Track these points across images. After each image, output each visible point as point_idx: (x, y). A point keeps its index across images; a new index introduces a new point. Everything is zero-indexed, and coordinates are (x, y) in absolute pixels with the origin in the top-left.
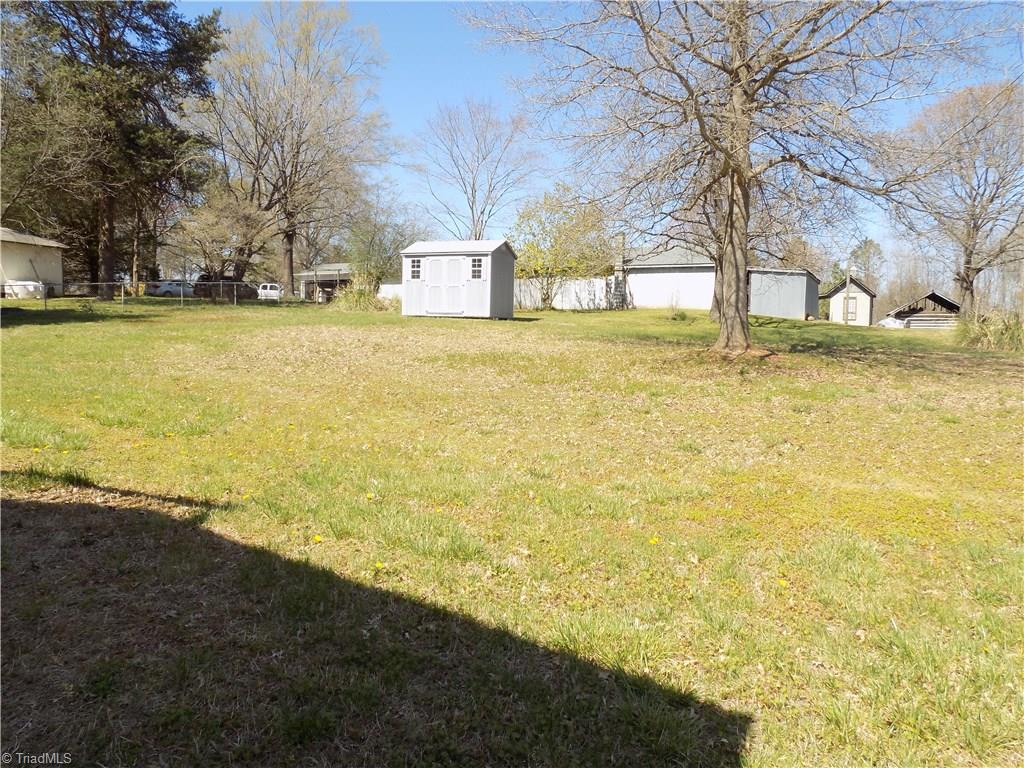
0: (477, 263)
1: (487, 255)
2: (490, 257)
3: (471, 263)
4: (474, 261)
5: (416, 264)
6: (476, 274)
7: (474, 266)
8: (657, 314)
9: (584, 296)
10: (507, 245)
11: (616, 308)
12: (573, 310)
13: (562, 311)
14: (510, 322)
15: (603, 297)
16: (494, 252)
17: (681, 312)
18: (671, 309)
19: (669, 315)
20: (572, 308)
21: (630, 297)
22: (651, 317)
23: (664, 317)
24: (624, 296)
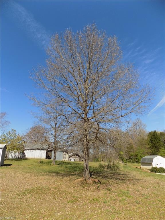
2: (2, 149)
8: (35, 161)
9: (13, 155)
10: (6, 146)
11: (22, 158)
12: (11, 159)
13: (9, 160)
14: (5, 167)
15: (18, 155)
16: (3, 148)
17: (42, 161)
18: (35, 159)
19: (38, 161)
20: (10, 158)
21: (25, 155)
22: (34, 162)
23: (38, 162)
24: (23, 155)
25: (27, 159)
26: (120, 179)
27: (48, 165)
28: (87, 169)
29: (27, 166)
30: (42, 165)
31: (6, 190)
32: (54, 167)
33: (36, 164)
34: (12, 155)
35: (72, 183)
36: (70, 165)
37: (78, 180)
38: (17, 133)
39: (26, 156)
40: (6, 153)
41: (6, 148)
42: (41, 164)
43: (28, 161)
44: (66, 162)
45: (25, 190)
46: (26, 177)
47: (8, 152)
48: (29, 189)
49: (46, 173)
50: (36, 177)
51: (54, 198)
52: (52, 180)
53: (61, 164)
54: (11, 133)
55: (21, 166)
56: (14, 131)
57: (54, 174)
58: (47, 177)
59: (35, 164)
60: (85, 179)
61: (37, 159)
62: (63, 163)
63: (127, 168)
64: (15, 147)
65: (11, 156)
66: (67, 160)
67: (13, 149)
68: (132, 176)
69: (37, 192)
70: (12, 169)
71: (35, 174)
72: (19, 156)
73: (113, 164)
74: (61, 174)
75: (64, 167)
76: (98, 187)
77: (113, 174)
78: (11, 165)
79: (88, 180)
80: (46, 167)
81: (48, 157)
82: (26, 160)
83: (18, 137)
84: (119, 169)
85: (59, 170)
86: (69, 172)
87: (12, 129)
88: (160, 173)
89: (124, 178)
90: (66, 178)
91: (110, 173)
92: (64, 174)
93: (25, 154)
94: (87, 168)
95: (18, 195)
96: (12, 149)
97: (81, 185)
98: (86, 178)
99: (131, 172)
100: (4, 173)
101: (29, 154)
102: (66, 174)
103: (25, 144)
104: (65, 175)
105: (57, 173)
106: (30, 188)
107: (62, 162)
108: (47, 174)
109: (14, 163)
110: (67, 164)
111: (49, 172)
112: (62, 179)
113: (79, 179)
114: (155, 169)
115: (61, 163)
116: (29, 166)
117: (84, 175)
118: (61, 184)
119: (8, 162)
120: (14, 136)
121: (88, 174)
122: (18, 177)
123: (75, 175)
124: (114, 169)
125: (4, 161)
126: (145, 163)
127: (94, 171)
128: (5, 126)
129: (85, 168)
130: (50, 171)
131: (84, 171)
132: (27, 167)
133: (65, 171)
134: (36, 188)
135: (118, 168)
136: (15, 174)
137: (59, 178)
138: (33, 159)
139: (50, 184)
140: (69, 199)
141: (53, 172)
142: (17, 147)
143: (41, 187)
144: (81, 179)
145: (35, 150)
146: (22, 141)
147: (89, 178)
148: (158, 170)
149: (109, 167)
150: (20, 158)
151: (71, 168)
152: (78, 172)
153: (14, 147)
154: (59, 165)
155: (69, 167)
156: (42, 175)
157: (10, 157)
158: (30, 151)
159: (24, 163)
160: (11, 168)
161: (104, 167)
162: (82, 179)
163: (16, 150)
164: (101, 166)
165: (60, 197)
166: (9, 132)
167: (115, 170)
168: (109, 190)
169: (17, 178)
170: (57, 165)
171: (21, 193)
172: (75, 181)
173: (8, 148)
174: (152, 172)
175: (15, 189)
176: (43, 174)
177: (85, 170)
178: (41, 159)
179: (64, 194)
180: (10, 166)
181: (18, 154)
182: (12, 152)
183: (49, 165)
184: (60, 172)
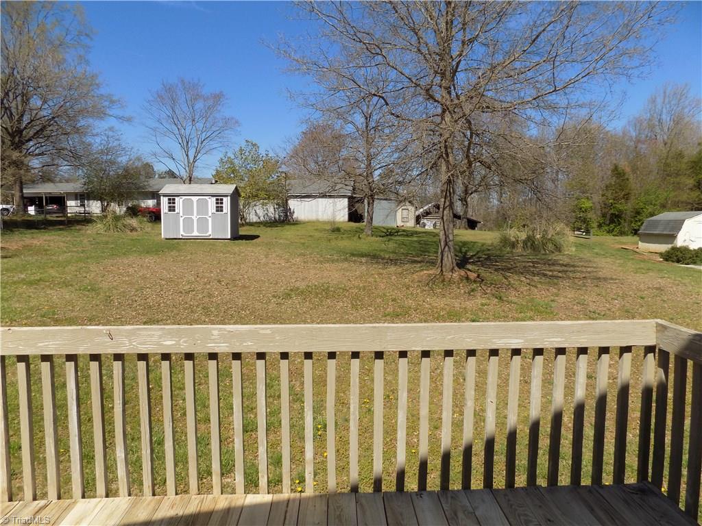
0: (219, 202)
1: (227, 196)
2: (229, 198)
3: (215, 202)
4: (217, 200)
5: (172, 201)
6: (219, 209)
7: (217, 203)
8: (319, 227)
9: (261, 212)
10: (236, 188)
11: (283, 221)
12: (256, 223)
13: (251, 224)
14: (244, 241)
15: (273, 212)
16: (232, 194)
17: (336, 226)
18: (318, 221)
19: (327, 228)
20: (255, 221)
21: (290, 213)
22: (316, 230)
23: (325, 230)
24: (286, 213)
25: (296, 223)
26: (545, 275)
27: (352, 238)
28: (449, 247)
29: (296, 241)
30: (336, 239)
31: (249, 287)
32: (368, 243)
33: (321, 235)
34: (257, 212)
35: (407, 280)
36: (415, 239)
37: (422, 273)
38: (262, 152)
39: (295, 216)
40: (242, 207)
41: (240, 196)
42: (334, 236)
43: (299, 228)
44: (404, 231)
45: (289, 288)
46: (294, 264)
47: (247, 205)
48: (298, 289)
49: (343, 257)
50: (318, 265)
51: (354, 307)
52: (356, 271)
53: (391, 235)
54: (247, 154)
55: (281, 241)
56: (254, 145)
57: (364, 260)
58: (346, 265)
59: (317, 234)
60: (442, 270)
61: (325, 223)
62: (397, 232)
63: (589, 247)
64: (263, 189)
65: (254, 216)
66: (411, 224)
67: (257, 196)
68: (589, 269)
69: (317, 294)
70: (259, 246)
71: (316, 259)
72: (277, 216)
73: (543, 237)
74: (383, 259)
75: (396, 243)
76: (473, 290)
77: (533, 262)
78: (257, 237)
79: (448, 275)
80: (346, 244)
81: (355, 216)
82: (294, 224)
83: (266, 162)
84: (560, 251)
85: (381, 251)
86: (407, 255)
87: (247, 141)
88: (695, 263)
89: (560, 274)
90: (392, 269)
91: (526, 260)
92: (391, 260)
93: (290, 209)
94: (446, 244)
95: (274, 296)
96: (255, 197)
97: (428, 284)
98: (444, 270)
99: (595, 260)
100: (243, 254)
101: (302, 209)
102: (397, 260)
103: (288, 182)
104: (394, 262)
105: (374, 257)
106: (302, 285)
107: (393, 229)
108: (346, 260)
109: (266, 234)
110: (407, 236)
111: (353, 255)
112: (381, 271)
113: (425, 272)
114: (679, 253)
115: (390, 233)
116: (302, 241)
117: (439, 261)
118: (378, 280)
119: (249, 230)
120: (255, 161)
121: (449, 259)
122: (273, 263)
123: (420, 262)
124: (545, 250)
125: (240, 229)
126: (653, 235)
127: (480, 254)
128: (226, 132)
129: (443, 244)
130: (355, 253)
131: (440, 251)
132: (296, 243)
133: (395, 253)
134: (315, 286)
135: (558, 248)
136: (266, 256)
137: (375, 269)
138: (314, 222)
139: (349, 280)
140: (390, 310)
141: (362, 255)
142: (266, 191)
143: (326, 286)
144: (431, 272)
145: (315, 197)
146: (279, 174)
147: (453, 269)
148: (688, 256)
149: (529, 244)
150: (279, 219)
151: (416, 245)
152: (431, 254)
153: (258, 190)
154: (383, 237)
155: (413, 242)
156: (333, 261)
157: (253, 218)
158: (299, 200)
159: (288, 233)
160: (257, 243)
161: (513, 245)
162: (434, 271)
163: (265, 199)
164: (505, 241)
165: (369, 306)
166: (241, 150)
167: (545, 254)
168: (500, 297)
169: (273, 266)
170: (378, 238)
171: (281, 294)
172: (415, 276)
173: (243, 194)
174: (667, 260)
175: (269, 287)
176: (336, 258)
177: (443, 248)
178: (334, 222)
179: (379, 300)
180: (252, 239)
181: (271, 211)
182: (255, 205)
183: (355, 238)
184: (382, 254)
